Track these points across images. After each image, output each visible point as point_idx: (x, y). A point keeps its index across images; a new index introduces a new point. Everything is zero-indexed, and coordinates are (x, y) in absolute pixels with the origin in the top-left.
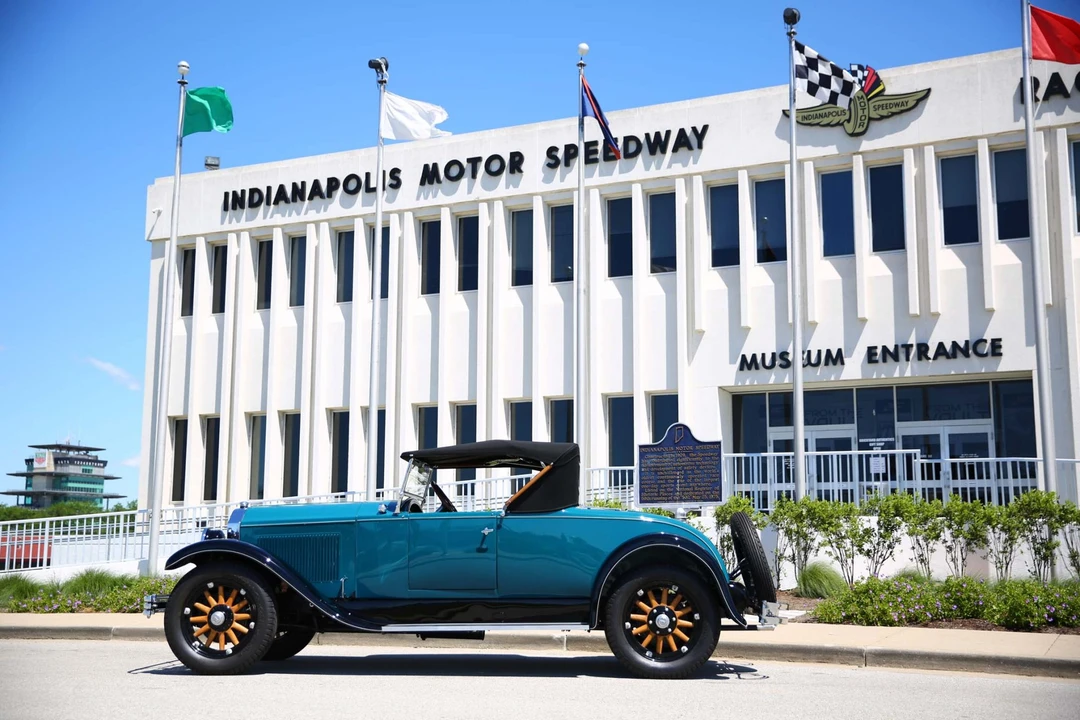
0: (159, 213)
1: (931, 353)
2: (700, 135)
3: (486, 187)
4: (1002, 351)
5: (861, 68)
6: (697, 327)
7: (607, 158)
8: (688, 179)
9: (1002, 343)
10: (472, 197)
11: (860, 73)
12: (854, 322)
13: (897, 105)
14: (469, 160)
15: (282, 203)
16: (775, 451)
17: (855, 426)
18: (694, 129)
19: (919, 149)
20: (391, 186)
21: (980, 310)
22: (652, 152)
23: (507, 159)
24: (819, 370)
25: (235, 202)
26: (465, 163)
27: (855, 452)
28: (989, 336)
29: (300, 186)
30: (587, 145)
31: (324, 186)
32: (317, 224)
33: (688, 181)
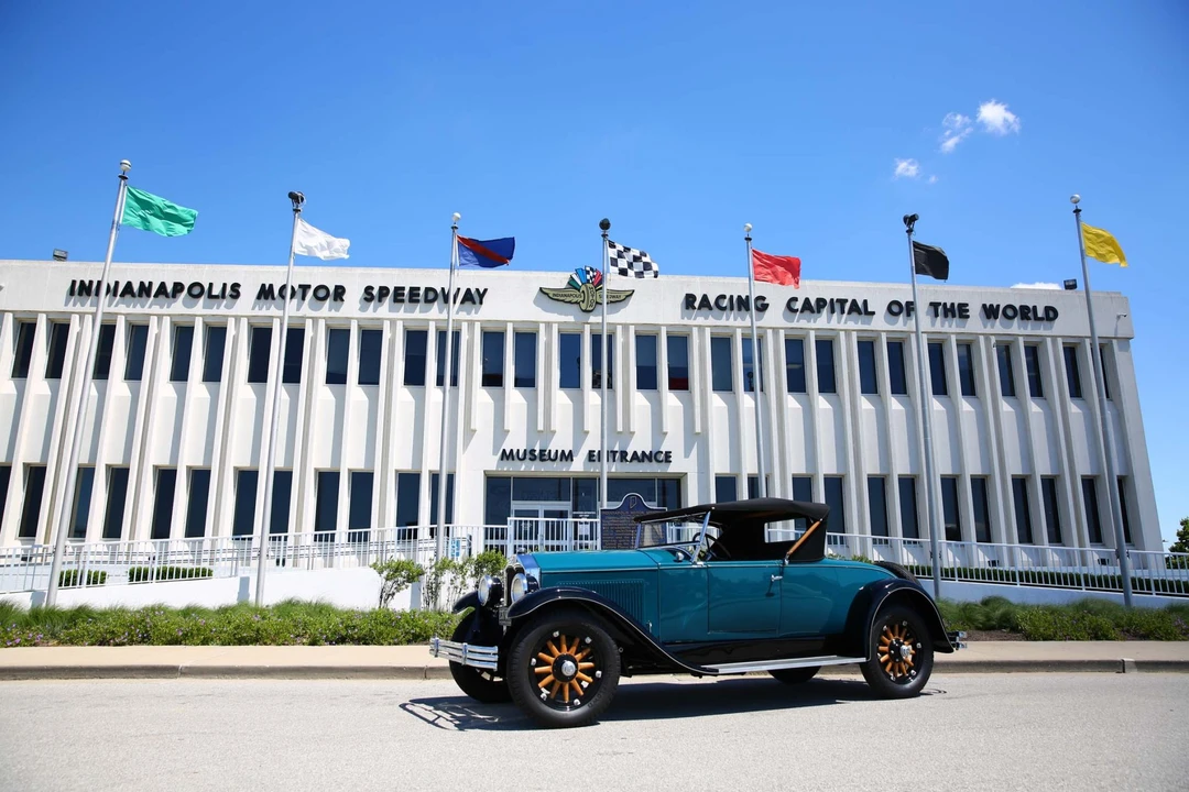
1: (629, 458)
2: (481, 295)
3: (311, 307)
4: (671, 459)
6: (472, 427)
7: (411, 301)
8: (471, 323)
9: (671, 455)
10: (300, 314)
11: (591, 273)
12: (580, 433)
13: (613, 297)
14: (300, 286)
15: (128, 297)
16: (516, 516)
17: (571, 503)
19: (626, 327)
20: (231, 296)
21: (659, 432)
22: (446, 301)
23: (332, 290)
24: (555, 464)
25: (83, 290)
26: (296, 288)
27: (570, 519)
28: (664, 449)
29: (147, 285)
30: (397, 289)
31: (170, 288)
32: (160, 317)
33: (470, 326)
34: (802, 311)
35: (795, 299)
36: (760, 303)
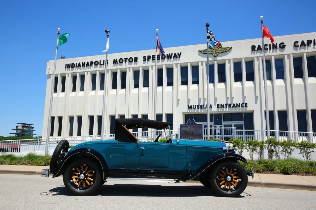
0: (50, 68)
1: (232, 106)
2: (180, 55)
3: (129, 65)
4: (248, 106)
5: (216, 41)
6: (178, 99)
7: (158, 59)
8: (176, 65)
9: (248, 104)
10: (125, 67)
11: (216, 43)
13: (225, 50)
14: (125, 58)
15: (79, 67)
17: (213, 122)
18: (178, 53)
19: (229, 60)
21: (243, 96)
22: (168, 58)
23: (134, 58)
25: (68, 66)
26: (124, 59)
28: (245, 102)
29: (84, 63)
30: (153, 56)
31: (90, 63)
32: (88, 72)
35: (297, 42)
36: (282, 45)
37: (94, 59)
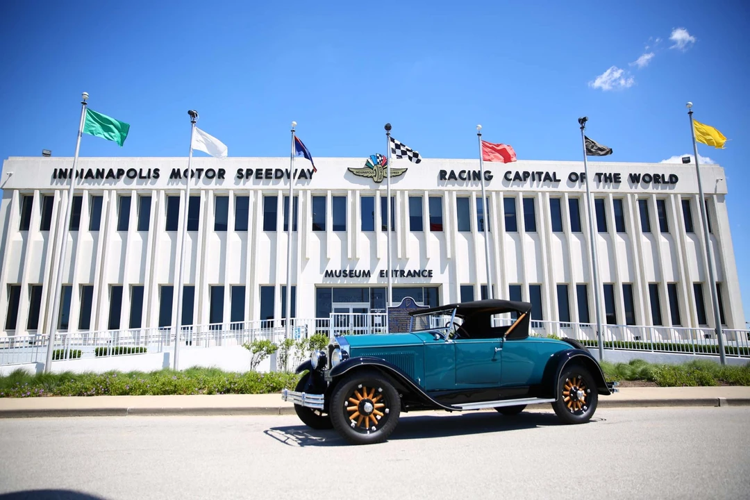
0: (11, 175)
1: (405, 274)
2: (311, 173)
3: (204, 183)
4: (432, 275)
6: (307, 257)
7: (267, 177)
9: (432, 272)
10: (197, 187)
11: (380, 158)
12: (375, 258)
13: (394, 173)
14: (197, 170)
15: (89, 179)
16: (335, 312)
17: (369, 303)
19: (402, 192)
20: (154, 177)
21: (424, 257)
22: (289, 177)
23: (217, 172)
24: (359, 279)
25: (62, 175)
26: (194, 171)
27: (369, 314)
28: (427, 269)
29: (101, 171)
30: (257, 170)
31: (115, 172)
32: (110, 191)
33: (304, 192)
34: (514, 180)
35: (510, 172)
36: (487, 175)
37: (126, 163)
